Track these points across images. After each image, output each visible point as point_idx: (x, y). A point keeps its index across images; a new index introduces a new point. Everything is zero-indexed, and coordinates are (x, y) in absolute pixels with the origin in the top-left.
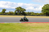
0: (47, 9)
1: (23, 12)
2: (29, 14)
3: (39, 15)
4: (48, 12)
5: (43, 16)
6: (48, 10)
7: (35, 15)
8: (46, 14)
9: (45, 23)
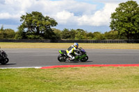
0: (129, 19)
1: (47, 31)
2: (69, 37)
3: (101, 39)
4: (134, 30)
5: (117, 42)
6: (134, 20)
7: (89, 39)
8: (128, 36)
9: (124, 67)
